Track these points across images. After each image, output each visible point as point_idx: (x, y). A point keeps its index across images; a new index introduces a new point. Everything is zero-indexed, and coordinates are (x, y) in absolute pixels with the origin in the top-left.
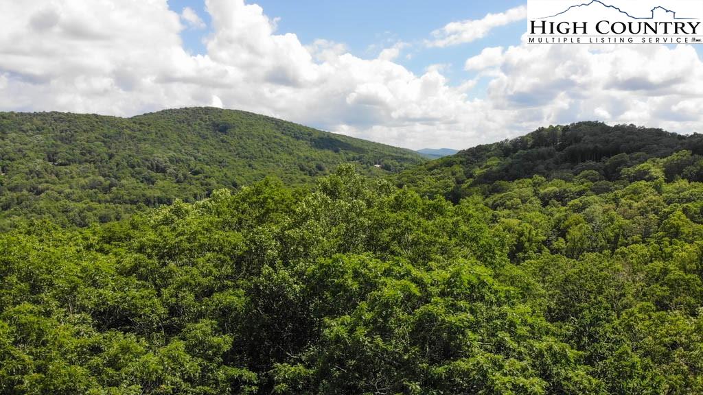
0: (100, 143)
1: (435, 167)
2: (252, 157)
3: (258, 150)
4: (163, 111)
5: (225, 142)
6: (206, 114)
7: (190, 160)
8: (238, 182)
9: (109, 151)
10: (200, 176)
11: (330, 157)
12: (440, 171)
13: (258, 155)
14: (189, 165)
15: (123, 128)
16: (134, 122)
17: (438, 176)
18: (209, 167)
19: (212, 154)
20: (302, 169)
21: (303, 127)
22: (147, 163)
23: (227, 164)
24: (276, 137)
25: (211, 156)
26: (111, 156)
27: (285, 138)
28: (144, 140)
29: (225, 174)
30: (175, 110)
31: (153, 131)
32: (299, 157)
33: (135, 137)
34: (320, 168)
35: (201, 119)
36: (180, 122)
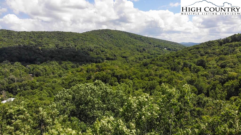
0: (72, 41)
1: (191, 50)
2: (121, 46)
3: (123, 43)
4: (92, 31)
5: (112, 41)
6: (106, 32)
7: (101, 47)
8: (116, 55)
9: (75, 44)
10: (104, 53)
11: (148, 46)
12: (193, 51)
13: (122, 45)
14: (100, 49)
15: (79, 37)
16: (83, 35)
17: (193, 53)
18: (106, 49)
19: (107, 45)
20: (138, 50)
21: (138, 35)
22: (87, 48)
23: (112, 49)
24: (129, 39)
25: (107, 46)
26: (76, 46)
27: (132, 39)
28: (86, 40)
29: (112, 52)
30: (96, 30)
31: (89, 37)
32: (137, 46)
33: (83, 40)
34: (144, 50)
35: (104, 33)
36: (97, 34)
